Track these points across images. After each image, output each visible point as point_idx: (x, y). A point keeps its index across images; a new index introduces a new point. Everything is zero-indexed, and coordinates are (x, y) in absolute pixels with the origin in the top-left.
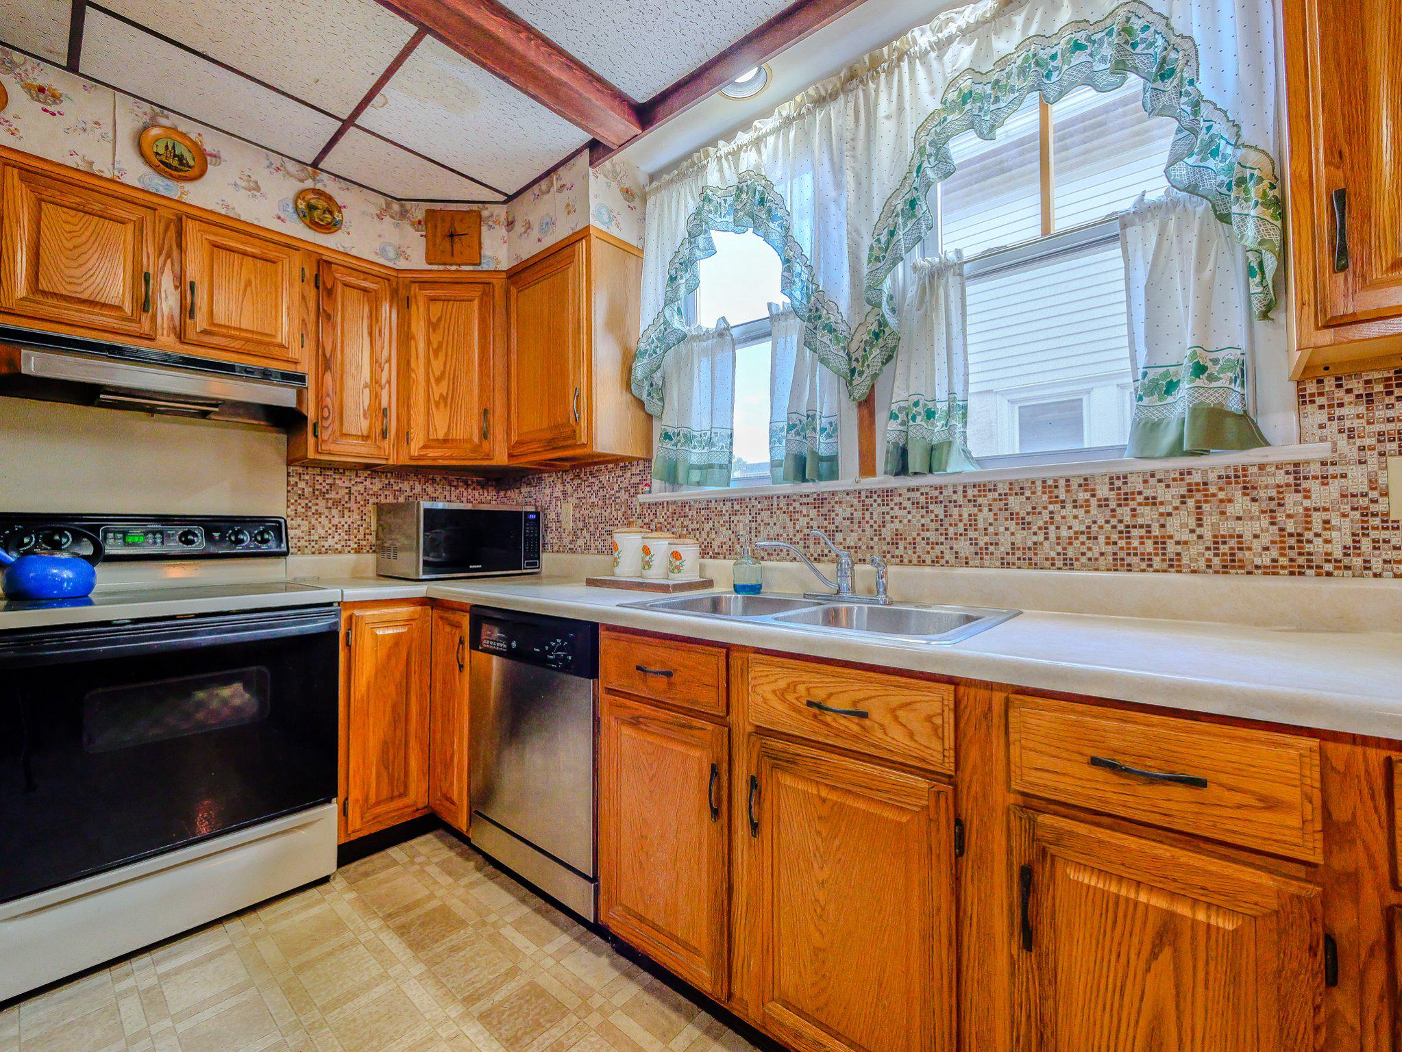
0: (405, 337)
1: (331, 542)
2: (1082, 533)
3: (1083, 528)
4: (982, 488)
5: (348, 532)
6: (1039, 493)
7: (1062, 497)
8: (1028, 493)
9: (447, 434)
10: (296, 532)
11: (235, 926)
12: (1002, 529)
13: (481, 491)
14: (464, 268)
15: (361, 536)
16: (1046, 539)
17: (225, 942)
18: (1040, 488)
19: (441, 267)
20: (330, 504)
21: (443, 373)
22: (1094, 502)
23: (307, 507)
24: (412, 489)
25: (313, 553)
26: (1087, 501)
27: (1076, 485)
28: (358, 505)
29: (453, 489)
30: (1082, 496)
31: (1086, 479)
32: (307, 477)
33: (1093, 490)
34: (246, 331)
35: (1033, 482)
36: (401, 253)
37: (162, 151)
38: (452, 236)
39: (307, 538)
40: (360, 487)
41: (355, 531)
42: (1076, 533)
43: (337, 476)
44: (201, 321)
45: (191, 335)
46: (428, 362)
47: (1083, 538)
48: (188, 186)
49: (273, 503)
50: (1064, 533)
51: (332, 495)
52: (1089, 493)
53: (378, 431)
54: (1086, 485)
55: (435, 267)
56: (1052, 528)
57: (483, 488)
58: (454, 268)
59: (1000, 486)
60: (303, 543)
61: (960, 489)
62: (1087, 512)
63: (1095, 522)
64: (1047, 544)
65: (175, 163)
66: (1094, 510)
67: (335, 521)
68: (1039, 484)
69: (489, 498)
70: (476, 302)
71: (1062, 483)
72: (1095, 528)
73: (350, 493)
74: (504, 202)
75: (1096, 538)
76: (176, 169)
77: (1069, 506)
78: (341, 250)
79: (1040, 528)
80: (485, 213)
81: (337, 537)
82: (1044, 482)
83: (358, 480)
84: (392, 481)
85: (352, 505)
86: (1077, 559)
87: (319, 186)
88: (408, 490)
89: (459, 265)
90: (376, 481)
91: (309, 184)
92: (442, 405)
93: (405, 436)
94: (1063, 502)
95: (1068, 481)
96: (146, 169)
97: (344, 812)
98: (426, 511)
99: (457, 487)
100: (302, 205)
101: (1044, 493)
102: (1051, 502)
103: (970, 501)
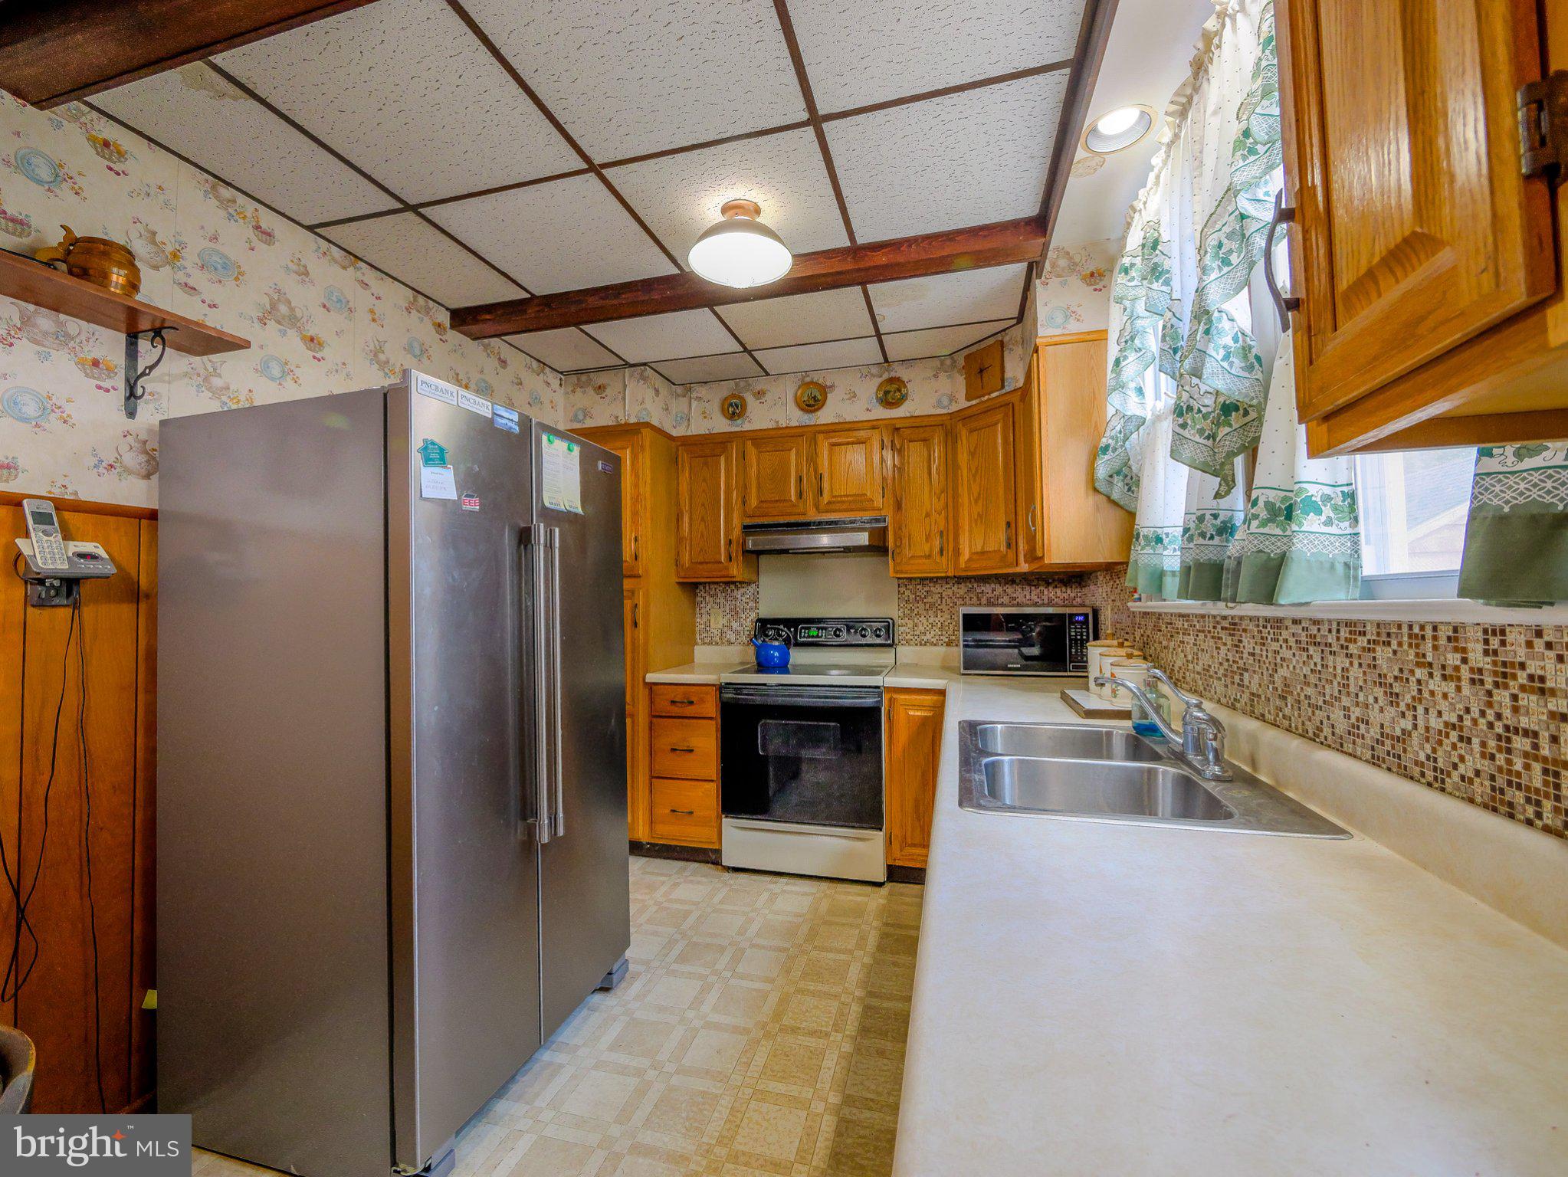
0: (951, 466)
1: (928, 636)
2: (1454, 727)
3: (1454, 720)
4: (1356, 628)
5: (941, 629)
6: (1406, 647)
7: (1429, 659)
8: (1394, 646)
9: (983, 547)
10: (902, 630)
11: (824, 885)
12: (1371, 700)
13: (1064, 589)
14: (994, 395)
15: (951, 632)
16: (1415, 726)
17: (814, 890)
18: (1406, 638)
19: (977, 401)
20: (927, 607)
21: (979, 494)
22: (1465, 673)
23: (912, 610)
24: (994, 590)
25: (916, 645)
26: (1457, 669)
27: (1445, 638)
28: (948, 607)
29: (1033, 588)
30: (1453, 659)
31: (1455, 630)
32: (911, 587)
33: (1464, 650)
34: (850, 496)
35: (1400, 627)
36: (952, 399)
37: (806, 399)
38: (981, 371)
39: (912, 633)
40: (950, 592)
41: (947, 628)
42: (1446, 724)
43: (932, 585)
44: (826, 497)
45: (822, 507)
46: (969, 488)
47: (1454, 736)
48: (819, 413)
49: (887, 608)
50: (1435, 723)
51: (929, 600)
52: (1458, 656)
53: (937, 550)
54: (1456, 639)
55: (974, 402)
56: (1420, 710)
57: (1066, 586)
58: (986, 398)
59: (1368, 628)
60: (909, 637)
61: (1334, 626)
62: (1459, 689)
63: (1468, 710)
64: (1415, 734)
65: (812, 402)
66: (1466, 689)
67: (931, 620)
68: (1405, 629)
69: (1072, 595)
70: (999, 426)
71: (1429, 632)
72: (1467, 723)
73: (941, 598)
74: (1018, 323)
75: (1469, 741)
76: (813, 405)
77: (1437, 674)
78: (908, 415)
79: (1408, 705)
80: (1006, 339)
81: (933, 633)
82: (1411, 627)
83: (948, 586)
84: (975, 585)
85: (943, 607)
86: (1449, 775)
87: (893, 374)
88: (990, 592)
89: (989, 394)
90: (962, 586)
91: (886, 376)
92: (979, 521)
93: (957, 552)
94: (1430, 665)
95: (1435, 629)
96: (800, 413)
97: (889, 841)
98: (964, 615)
99: (1037, 586)
100: (881, 395)
101: (1410, 646)
102: (1418, 665)
103: (1342, 647)
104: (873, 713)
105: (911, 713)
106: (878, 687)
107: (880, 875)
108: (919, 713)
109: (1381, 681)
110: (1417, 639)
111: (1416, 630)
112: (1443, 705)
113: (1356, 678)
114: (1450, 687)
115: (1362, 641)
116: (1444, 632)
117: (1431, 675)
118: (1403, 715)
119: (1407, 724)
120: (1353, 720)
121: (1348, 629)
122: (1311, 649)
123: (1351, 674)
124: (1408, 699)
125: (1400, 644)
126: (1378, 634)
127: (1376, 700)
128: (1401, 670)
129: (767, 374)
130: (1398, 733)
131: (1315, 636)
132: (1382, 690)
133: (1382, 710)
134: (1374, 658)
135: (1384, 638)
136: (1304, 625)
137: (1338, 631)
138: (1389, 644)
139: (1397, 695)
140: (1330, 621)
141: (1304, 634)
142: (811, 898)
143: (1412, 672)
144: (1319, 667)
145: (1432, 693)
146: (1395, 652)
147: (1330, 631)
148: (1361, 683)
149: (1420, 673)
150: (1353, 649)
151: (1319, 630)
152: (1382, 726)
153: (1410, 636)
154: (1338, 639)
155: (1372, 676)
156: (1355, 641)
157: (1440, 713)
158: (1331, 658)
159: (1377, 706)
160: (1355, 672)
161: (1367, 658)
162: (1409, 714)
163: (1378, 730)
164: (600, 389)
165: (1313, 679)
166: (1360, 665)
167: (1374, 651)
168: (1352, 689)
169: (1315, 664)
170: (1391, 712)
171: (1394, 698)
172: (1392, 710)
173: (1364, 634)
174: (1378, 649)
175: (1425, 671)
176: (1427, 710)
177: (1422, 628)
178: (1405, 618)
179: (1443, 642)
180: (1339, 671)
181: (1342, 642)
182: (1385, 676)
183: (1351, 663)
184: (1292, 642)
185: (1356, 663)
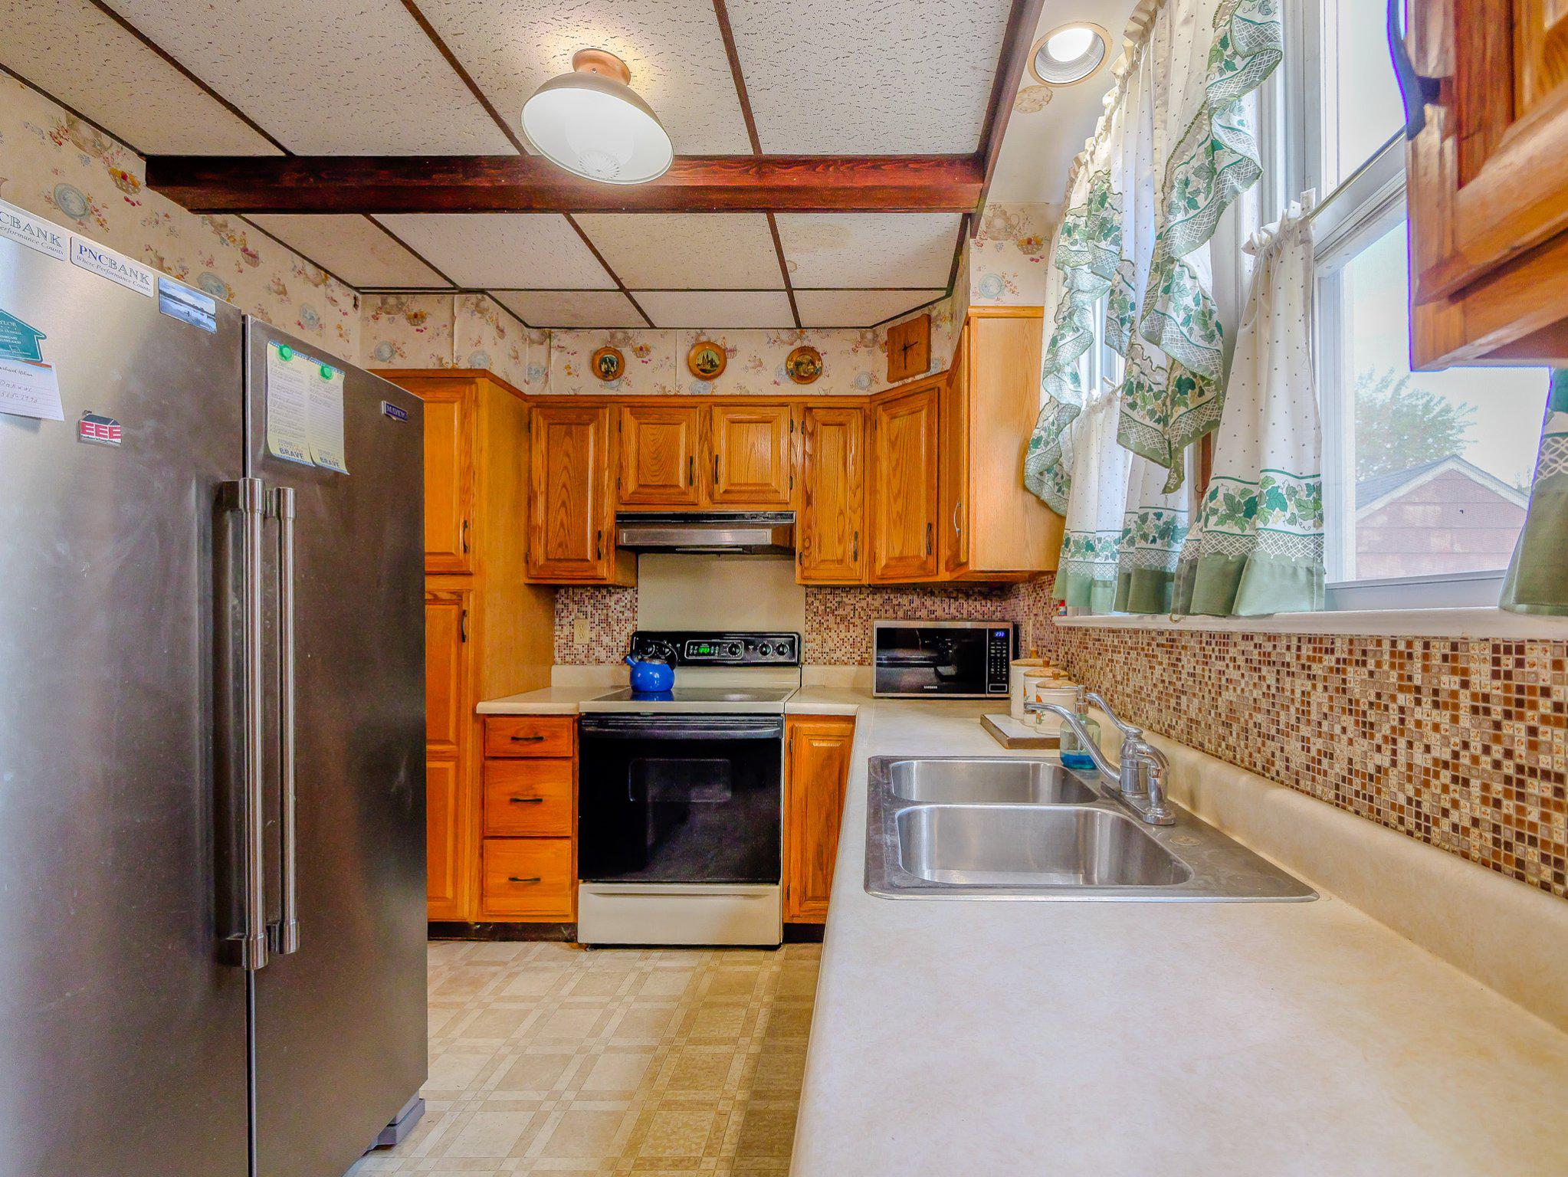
0: (870, 459)
1: (839, 654)
5: (853, 645)
9: (901, 552)
10: (809, 647)
11: (707, 955)
13: (983, 603)
14: (918, 377)
15: (863, 649)
17: (694, 963)
19: (900, 383)
20: (838, 621)
21: (899, 491)
23: (820, 623)
24: (911, 602)
25: (825, 664)
28: (862, 621)
29: (952, 600)
32: (820, 597)
34: (751, 485)
36: (873, 379)
37: (702, 362)
38: (905, 349)
39: (820, 650)
40: (864, 604)
41: (859, 645)
43: (844, 595)
44: (723, 485)
45: (717, 497)
46: (889, 483)
48: (716, 381)
49: (793, 619)
51: (840, 612)
53: (851, 553)
55: (896, 384)
57: (985, 598)
58: (910, 380)
60: (817, 655)
65: (708, 367)
67: (842, 635)
69: (993, 608)
70: (924, 413)
73: (854, 610)
74: (949, 295)
76: (709, 372)
78: (821, 393)
80: (934, 314)
81: (844, 650)
83: (862, 596)
84: (892, 596)
85: (857, 621)
87: (804, 344)
88: (907, 604)
89: (913, 376)
90: (877, 597)
91: (798, 345)
92: (898, 523)
93: (873, 558)
96: (693, 380)
97: (787, 897)
98: (879, 630)
99: (956, 599)
100: (791, 366)
101: (1392, 666)
102: (1401, 689)
103: (1303, 666)
104: (772, 745)
105: (816, 744)
106: (778, 715)
107: (775, 936)
108: (824, 744)
109: (1351, 708)
110: (1401, 656)
111: (1401, 646)
112: (1434, 739)
113: (1320, 704)
114: (1443, 717)
115: (1329, 660)
116: (1438, 650)
117: (1418, 702)
118: (1379, 749)
119: (1384, 759)
120: (1314, 753)
121: (1311, 646)
122: (1264, 669)
123: (1313, 699)
124: (1386, 730)
125: (1379, 664)
126: (1351, 652)
127: (1344, 730)
128: (1379, 696)
129: (653, 327)
130: (1371, 770)
131: (1269, 654)
132: (1352, 718)
133: (1350, 742)
134: (1344, 681)
135: (1358, 656)
136: (1256, 641)
137: (1299, 648)
138: (1364, 663)
139: (1372, 725)
140: (1289, 636)
141: (1256, 652)
142: (689, 975)
143: (1393, 698)
144: (1273, 690)
145: (1419, 724)
146: (1371, 674)
147: (1288, 648)
148: (1325, 710)
149: (1402, 699)
150: (1317, 669)
151: (1275, 647)
152: (1350, 761)
153: (1393, 654)
154: (1298, 657)
155: (1341, 701)
156: (1320, 660)
157: (1428, 749)
158: (1288, 679)
159: (1345, 738)
160: (1319, 697)
161: (1335, 681)
162: (1387, 749)
163: (1345, 765)
164: (417, 318)
165: (1264, 704)
166: (1326, 688)
167: (1344, 671)
168: (1314, 717)
169: (1269, 687)
170: (1361, 745)
171: (1367, 729)
172: (1366, 742)
173: (1332, 651)
174: (1350, 669)
175: (1411, 697)
176: (1410, 745)
177: (1409, 644)
178: (1386, 632)
179: (1436, 661)
180: (1298, 694)
181: (1303, 661)
182: (1357, 702)
183: (1314, 686)
184: (1241, 660)
185: (1320, 686)
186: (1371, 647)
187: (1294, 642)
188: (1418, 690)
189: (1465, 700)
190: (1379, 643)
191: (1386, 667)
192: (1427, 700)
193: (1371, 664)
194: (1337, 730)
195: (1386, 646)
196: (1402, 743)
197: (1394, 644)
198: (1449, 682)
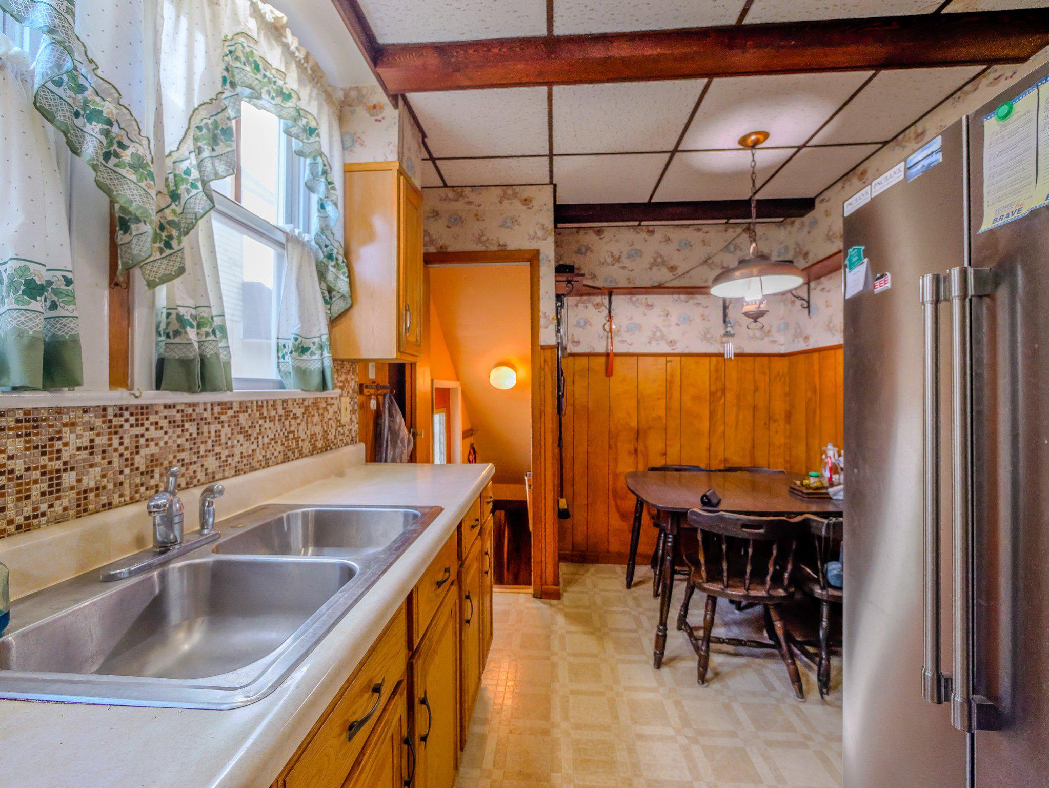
101: (257, 411)
102: (260, 418)
103: (216, 418)
109: (243, 431)
110: (260, 407)
111: (260, 403)
112: (269, 432)
113: (226, 434)
114: (271, 424)
115: (230, 413)
116: (271, 403)
117: (265, 422)
118: (253, 443)
119: (254, 447)
120: (223, 458)
121: (220, 407)
122: (187, 425)
123: (223, 434)
124: (255, 435)
125: (252, 411)
126: (240, 408)
127: (238, 441)
128: (252, 423)
130: (250, 452)
131: (191, 415)
132: (242, 435)
133: (241, 445)
134: (238, 420)
135: (244, 409)
137: (212, 409)
138: (247, 412)
139: (250, 435)
140: (205, 404)
141: (179, 415)
143: (258, 422)
144: (195, 435)
145: (265, 429)
146: (249, 415)
147: (205, 410)
148: (229, 435)
149: (261, 422)
150: (224, 418)
151: (194, 410)
152: (242, 453)
153: (257, 407)
154: (212, 414)
155: (238, 429)
156: (226, 413)
157: (268, 436)
158: (206, 427)
159: (239, 444)
160: (226, 431)
161: (234, 421)
162: (255, 442)
163: (239, 456)
165: (187, 445)
166: (229, 426)
167: (238, 416)
168: (223, 441)
169: (191, 435)
170: (246, 444)
171: (248, 436)
172: (248, 443)
173: (232, 408)
174: (241, 415)
175: (263, 420)
176: (263, 437)
177: (262, 402)
178: (254, 398)
179: (270, 407)
180: (213, 433)
181: (216, 415)
182: (244, 428)
183: (223, 427)
184: (164, 423)
185: (226, 425)
186: (249, 405)
187: (209, 407)
188: (265, 417)
189: (277, 418)
190: (252, 402)
191: (255, 411)
192: (268, 420)
193: (249, 411)
194: (236, 442)
195: (255, 403)
196: (260, 437)
197: (257, 402)
198: (273, 413)
